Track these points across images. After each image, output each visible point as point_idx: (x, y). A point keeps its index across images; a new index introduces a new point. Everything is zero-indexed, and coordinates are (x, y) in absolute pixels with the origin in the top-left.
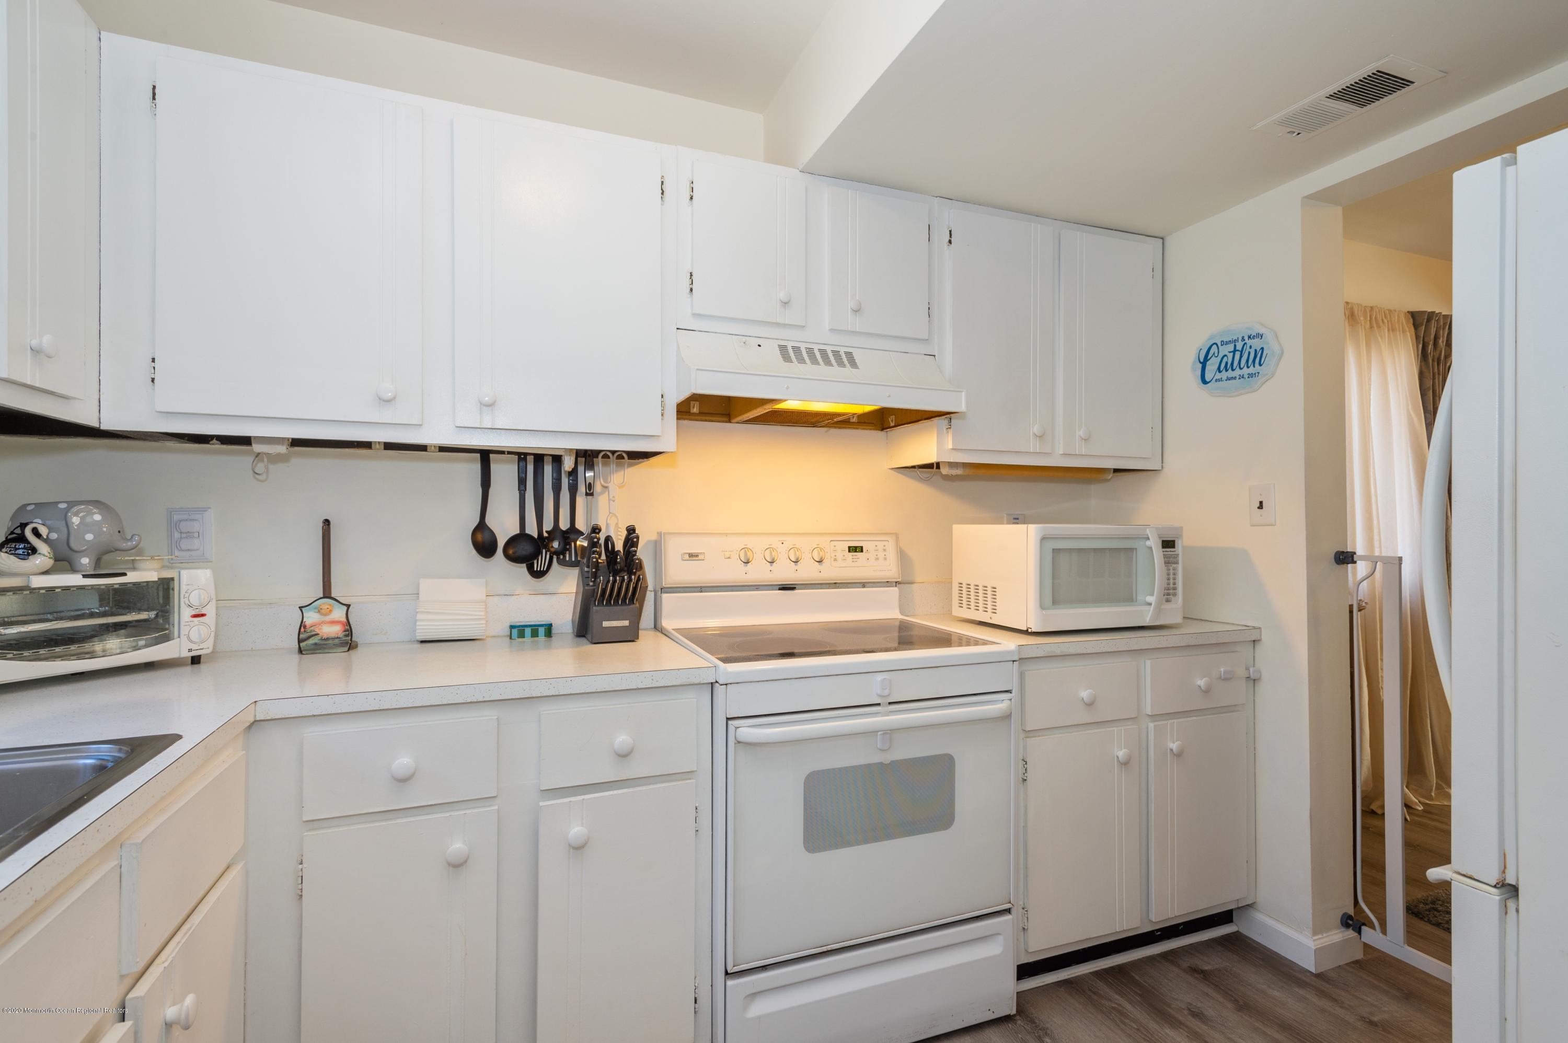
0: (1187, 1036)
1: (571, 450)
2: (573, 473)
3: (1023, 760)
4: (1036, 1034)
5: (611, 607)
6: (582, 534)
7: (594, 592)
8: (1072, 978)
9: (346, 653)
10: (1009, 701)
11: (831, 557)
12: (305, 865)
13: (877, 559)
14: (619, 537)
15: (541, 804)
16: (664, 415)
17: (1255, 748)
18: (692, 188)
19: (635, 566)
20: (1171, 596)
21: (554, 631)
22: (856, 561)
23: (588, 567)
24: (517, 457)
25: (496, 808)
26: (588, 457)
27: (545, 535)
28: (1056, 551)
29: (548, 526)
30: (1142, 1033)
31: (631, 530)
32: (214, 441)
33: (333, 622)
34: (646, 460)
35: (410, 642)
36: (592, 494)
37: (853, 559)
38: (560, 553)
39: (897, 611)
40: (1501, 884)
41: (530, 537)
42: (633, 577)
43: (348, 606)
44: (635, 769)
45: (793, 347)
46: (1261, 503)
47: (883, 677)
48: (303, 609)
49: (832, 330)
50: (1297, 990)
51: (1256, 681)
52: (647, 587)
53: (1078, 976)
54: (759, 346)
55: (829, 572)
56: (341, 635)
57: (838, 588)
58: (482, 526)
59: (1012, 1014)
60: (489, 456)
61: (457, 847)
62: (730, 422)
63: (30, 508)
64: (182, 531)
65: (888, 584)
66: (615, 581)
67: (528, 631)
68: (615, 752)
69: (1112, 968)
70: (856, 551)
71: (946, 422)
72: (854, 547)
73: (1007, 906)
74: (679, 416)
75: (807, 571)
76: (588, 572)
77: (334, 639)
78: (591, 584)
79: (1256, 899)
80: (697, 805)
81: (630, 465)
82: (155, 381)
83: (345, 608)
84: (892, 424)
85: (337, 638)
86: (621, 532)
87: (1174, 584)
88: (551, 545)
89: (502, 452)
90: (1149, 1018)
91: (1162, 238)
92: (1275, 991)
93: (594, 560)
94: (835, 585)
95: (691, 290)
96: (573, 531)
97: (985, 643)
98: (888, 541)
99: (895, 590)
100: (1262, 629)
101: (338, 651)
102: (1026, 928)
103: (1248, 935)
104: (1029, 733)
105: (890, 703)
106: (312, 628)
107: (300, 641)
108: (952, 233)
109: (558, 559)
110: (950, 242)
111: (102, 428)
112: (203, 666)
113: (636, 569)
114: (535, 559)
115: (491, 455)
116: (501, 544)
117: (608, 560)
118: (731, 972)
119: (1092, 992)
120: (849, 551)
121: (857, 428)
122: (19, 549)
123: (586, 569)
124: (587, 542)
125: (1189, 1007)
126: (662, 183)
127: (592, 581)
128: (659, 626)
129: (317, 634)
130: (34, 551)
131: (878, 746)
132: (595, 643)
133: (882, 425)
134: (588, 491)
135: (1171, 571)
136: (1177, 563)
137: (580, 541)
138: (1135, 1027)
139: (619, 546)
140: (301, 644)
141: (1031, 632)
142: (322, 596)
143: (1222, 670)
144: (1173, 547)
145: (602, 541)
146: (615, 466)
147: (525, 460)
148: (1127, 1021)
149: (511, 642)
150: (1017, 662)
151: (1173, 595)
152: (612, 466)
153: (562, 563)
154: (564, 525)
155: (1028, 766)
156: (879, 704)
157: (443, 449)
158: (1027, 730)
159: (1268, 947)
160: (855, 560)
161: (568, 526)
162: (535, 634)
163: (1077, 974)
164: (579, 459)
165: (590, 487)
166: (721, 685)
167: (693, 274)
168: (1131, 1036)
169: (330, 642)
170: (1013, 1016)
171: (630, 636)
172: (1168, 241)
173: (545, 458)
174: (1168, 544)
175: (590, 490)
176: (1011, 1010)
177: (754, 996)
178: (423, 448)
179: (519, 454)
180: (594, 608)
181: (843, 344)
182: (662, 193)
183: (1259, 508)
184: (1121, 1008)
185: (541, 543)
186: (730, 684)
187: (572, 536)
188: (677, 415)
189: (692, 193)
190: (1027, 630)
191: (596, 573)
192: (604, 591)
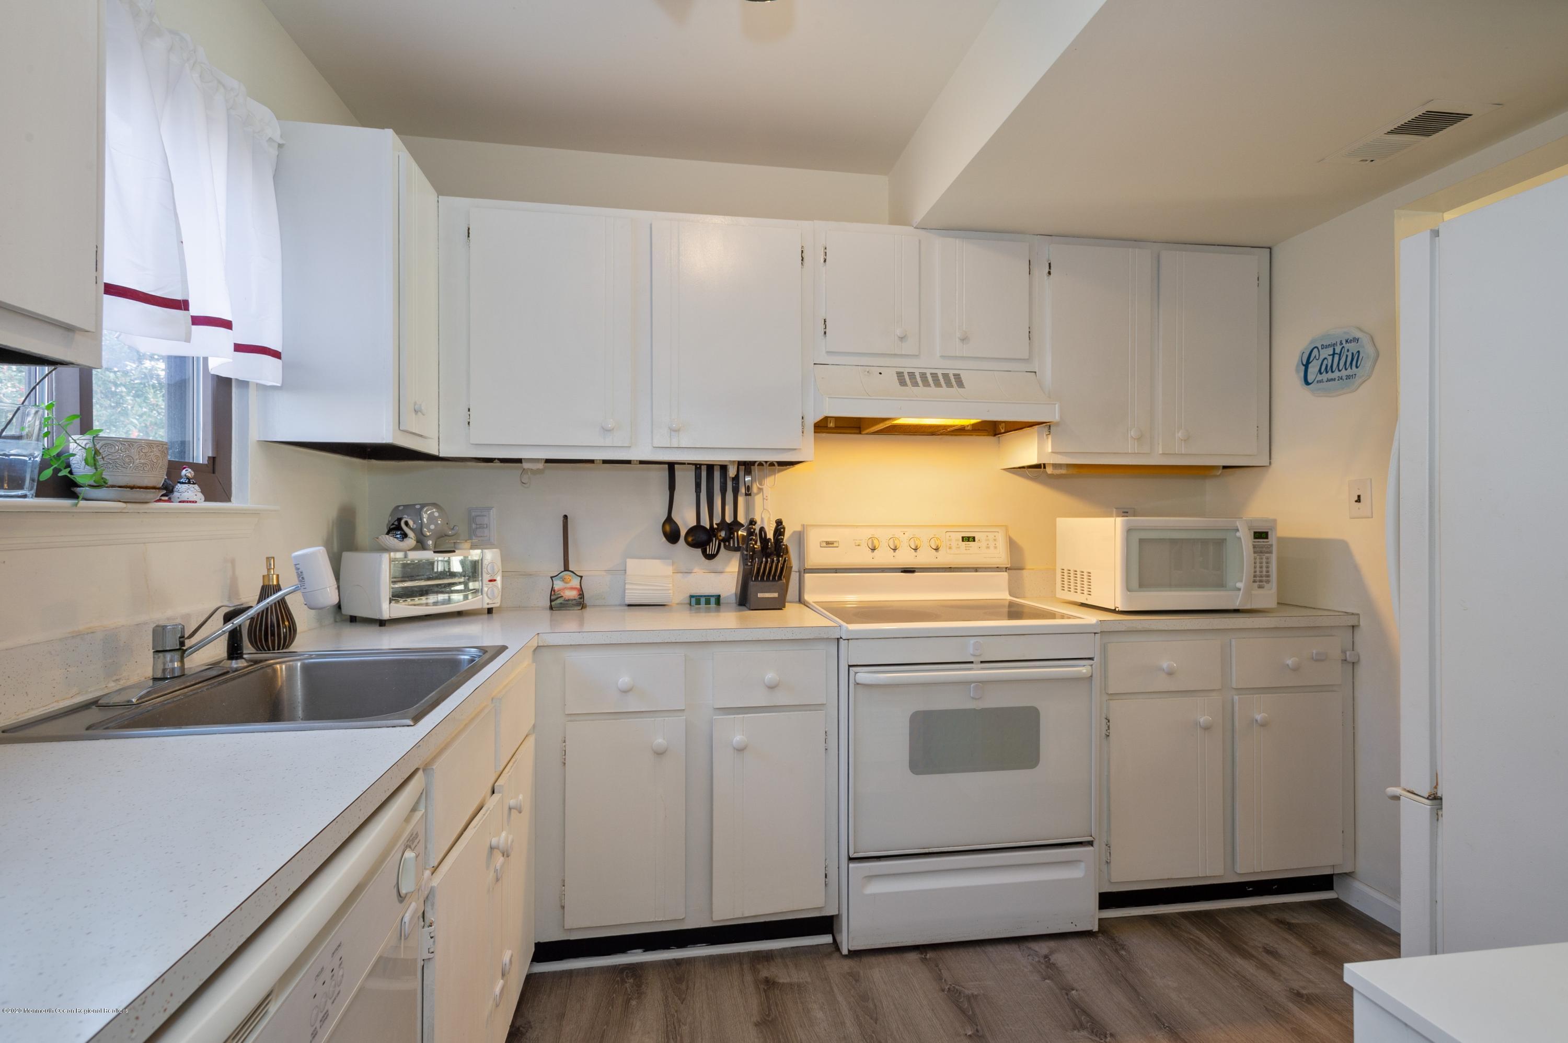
0: (1256, 965)
1: (734, 461)
2: (736, 479)
3: (1106, 719)
4: (1114, 947)
5: (764, 583)
6: (742, 525)
7: (751, 571)
8: (1158, 914)
9: (580, 611)
10: (1090, 667)
11: (946, 546)
12: (567, 743)
13: (988, 548)
14: (771, 528)
15: (714, 717)
16: (804, 433)
17: (1354, 727)
18: (826, 253)
19: (782, 550)
20: (1264, 583)
21: (722, 601)
22: (969, 549)
23: (747, 551)
24: (694, 466)
25: (684, 717)
26: (747, 466)
27: (715, 526)
28: (1142, 541)
29: (716, 520)
30: (1213, 958)
31: (779, 523)
32: (496, 461)
33: (572, 588)
34: (792, 466)
35: (620, 605)
36: (750, 495)
37: (966, 547)
38: (726, 540)
39: (1007, 593)
40: (1433, 796)
41: (704, 528)
42: (781, 559)
43: (581, 577)
44: (781, 698)
45: (909, 373)
46: (1359, 496)
47: (975, 641)
48: (553, 578)
49: (942, 356)
50: (1381, 946)
51: (1356, 666)
52: (792, 567)
53: (1165, 914)
54: (880, 373)
55: (943, 558)
56: (577, 597)
57: (953, 572)
58: (669, 520)
59: (1094, 931)
60: (674, 466)
61: (660, 741)
62: (861, 434)
63: (401, 508)
64: (478, 523)
65: (998, 569)
66: (767, 562)
67: (703, 600)
68: (767, 686)
69: (1200, 912)
70: (969, 541)
71: (1047, 429)
72: (968, 537)
73: (1090, 839)
74: (816, 431)
75: (925, 558)
76: (747, 555)
77: (572, 600)
78: (749, 564)
79: (1355, 869)
80: (826, 730)
81: (779, 471)
82: (470, 424)
83: (580, 578)
84: (1003, 431)
85: (575, 600)
86: (772, 524)
87: (1268, 572)
88: (719, 534)
89: (684, 464)
90: (1222, 949)
91: (1270, 248)
92: (1358, 946)
93: (751, 545)
94: (950, 569)
95: (825, 333)
96: (736, 524)
97: (1069, 617)
98: (998, 532)
99: (1005, 574)
100: (1361, 616)
101: (575, 609)
102: (1109, 861)
103: (1346, 902)
104: (1113, 696)
105: (982, 662)
106: (559, 592)
107: (551, 601)
108: (1052, 265)
109: (725, 545)
110: (1049, 273)
111: (440, 456)
112: (494, 615)
113: (783, 553)
114: (707, 545)
115: (676, 466)
116: (683, 533)
117: (762, 546)
118: (853, 856)
119: (1174, 926)
120: (963, 541)
121: (972, 435)
122: (397, 534)
123: (745, 553)
124: (746, 532)
125: (1265, 946)
126: (802, 251)
127: (750, 562)
128: (802, 600)
129: (562, 597)
130: (405, 536)
131: (971, 695)
132: (752, 610)
133: (995, 431)
134: (747, 492)
135: (1264, 560)
136: (1271, 552)
137: (741, 531)
138: (1208, 954)
139: (770, 535)
140: (553, 603)
141: (1119, 611)
142: (563, 570)
143: (1314, 651)
144: (1267, 537)
145: (757, 531)
146: (768, 472)
147: (700, 468)
148: (1202, 949)
149: (691, 608)
150: (1099, 634)
151: (1266, 582)
152: (765, 471)
153: (728, 548)
154: (729, 519)
155: (1111, 724)
156: (972, 662)
157: (642, 462)
158: (1109, 693)
159: (1365, 913)
160: (967, 548)
161: (732, 519)
162: (708, 602)
163: (1163, 912)
164: (740, 467)
165: (748, 489)
166: (844, 640)
167: (827, 320)
168: (1201, 959)
169: (570, 602)
170: (1095, 932)
171: (778, 605)
172: (1275, 250)
173: (715, 467)
174: (1261, 535)
175: (748, 491)
176: (1092, 926)
177: (871, 878)
178: (628, 462)
179: (696, 465)
180: (752, 583)
181: (951, 366)
182: (802, 260)
183: (1356, 501)
184: (1198, 940)
185: (711, 533)
186: (852, 639)
187: (735, 528)
188: (814, 429)
189: (825, 257)
190: (1115, 610)
191: (752, 555)
192: (759, 569)
